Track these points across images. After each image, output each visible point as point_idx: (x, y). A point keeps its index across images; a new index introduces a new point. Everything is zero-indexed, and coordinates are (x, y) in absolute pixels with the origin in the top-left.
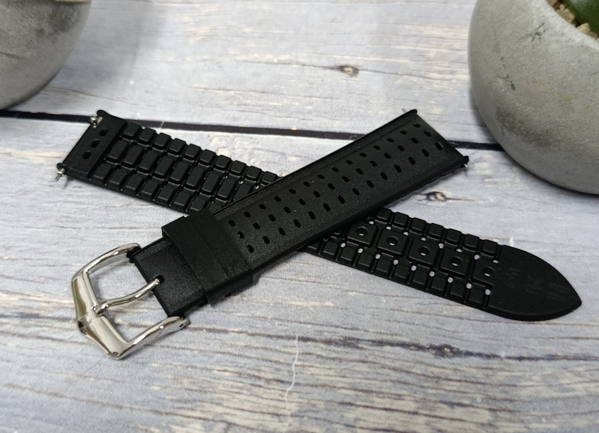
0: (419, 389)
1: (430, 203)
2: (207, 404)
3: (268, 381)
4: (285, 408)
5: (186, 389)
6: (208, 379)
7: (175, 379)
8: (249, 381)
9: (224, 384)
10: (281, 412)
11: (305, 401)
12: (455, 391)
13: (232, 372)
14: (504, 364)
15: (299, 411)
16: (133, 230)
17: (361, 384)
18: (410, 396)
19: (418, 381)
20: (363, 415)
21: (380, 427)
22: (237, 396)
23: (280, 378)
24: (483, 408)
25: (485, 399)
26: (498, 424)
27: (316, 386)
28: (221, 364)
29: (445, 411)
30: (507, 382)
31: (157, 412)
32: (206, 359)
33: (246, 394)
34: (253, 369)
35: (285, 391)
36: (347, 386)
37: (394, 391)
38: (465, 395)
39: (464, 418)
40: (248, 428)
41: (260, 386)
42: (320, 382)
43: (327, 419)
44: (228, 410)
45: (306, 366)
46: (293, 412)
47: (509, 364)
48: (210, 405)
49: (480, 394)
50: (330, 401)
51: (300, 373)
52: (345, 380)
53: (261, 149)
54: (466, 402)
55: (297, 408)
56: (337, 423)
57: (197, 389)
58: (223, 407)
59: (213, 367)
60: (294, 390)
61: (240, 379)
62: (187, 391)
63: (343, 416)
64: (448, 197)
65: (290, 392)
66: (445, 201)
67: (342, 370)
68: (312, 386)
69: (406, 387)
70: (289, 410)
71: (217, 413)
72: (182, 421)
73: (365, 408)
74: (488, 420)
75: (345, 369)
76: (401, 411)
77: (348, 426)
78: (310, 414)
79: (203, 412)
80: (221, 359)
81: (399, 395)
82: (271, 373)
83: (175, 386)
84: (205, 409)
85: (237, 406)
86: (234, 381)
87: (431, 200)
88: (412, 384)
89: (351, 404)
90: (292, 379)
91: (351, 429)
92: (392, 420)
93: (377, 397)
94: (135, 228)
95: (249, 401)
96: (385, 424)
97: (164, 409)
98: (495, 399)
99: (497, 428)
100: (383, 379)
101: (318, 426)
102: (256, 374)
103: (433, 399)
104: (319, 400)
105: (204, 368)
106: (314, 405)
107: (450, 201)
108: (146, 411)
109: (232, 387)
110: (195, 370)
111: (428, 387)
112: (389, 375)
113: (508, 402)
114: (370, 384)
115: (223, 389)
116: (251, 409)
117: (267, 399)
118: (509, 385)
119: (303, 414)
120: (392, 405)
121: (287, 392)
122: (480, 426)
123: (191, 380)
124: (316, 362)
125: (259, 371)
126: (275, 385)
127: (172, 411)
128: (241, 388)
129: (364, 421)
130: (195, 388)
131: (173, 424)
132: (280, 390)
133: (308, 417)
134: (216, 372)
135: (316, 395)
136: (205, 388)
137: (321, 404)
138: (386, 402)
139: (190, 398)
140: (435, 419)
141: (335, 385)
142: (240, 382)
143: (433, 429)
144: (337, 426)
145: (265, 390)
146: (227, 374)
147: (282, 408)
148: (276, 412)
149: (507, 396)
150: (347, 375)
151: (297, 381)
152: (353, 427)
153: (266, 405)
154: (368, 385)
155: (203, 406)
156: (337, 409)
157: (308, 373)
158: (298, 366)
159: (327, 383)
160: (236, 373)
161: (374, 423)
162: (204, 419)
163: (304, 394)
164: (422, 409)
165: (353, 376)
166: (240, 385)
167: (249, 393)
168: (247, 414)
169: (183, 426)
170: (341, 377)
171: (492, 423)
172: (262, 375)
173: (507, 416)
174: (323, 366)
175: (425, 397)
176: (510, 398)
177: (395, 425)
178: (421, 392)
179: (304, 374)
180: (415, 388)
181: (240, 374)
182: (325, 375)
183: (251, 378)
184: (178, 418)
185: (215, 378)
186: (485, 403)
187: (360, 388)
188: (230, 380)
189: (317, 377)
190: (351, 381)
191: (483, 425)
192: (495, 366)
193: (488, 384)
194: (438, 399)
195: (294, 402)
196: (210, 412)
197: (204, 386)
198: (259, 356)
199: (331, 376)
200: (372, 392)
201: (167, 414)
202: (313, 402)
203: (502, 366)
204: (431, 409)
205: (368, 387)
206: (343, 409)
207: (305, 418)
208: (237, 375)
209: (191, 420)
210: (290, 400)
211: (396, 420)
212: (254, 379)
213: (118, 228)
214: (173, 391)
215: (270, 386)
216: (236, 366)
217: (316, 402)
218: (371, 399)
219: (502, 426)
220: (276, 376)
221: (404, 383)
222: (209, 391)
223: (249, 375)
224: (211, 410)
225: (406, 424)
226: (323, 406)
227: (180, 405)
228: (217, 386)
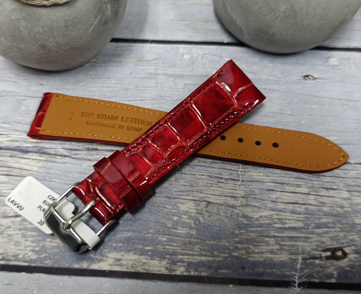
0: (309, 181)
1: (306, 81)
2: (195, 193)
3: (226, 180)
4: (237, 194)
5: (183, 185)
6: (194, 180)
7: (176, 180)
8: (216, 180)
9: (203, 182)
10: (236, 195)
11: (248, 189)
12: (328, 182)
13: (206, 176)
14: (353, 167)
15: (245, 195)
16: (142, 102)
17: (278, 180)
18: (304, 185)
19: (308, 177)
20: (280, 196)
21: (290, 201)
22: (211, 188)
23: (233, 178)
24: (343, 190)
25: (345, 185)
26: (352, 198)
27: (253, 182)
28: (200, 172)
29: (324, 192)
30: (355, 176)
31: (168, 197)
32: (191, 169)
33: (215, 187)
34: (218, 174)
35: (236, 185)
36: (270, 181)
37: (296, 183)
38: (334, 184)
39: (334, 196)
40: (219, 204)
41: (223, 183)
42: (255, 179)
43: (261, 198)
44: (207, 195)
45: (246, 171)
46: (242, 195)
47: (356, 167)
48: (197, 193)
49: (342, 183)
50: (261, 189)
51: (244, 175)
52: (269, 178)
53: (207, 54)
54: (335, 187)
55: (244, 193)
56: (267, 200)
57: (189, 185)
58: (204, 193)
59: (195, 173)
60: (241, 184)
61: (211, 179)
62: (183, 186)
63: (269, 197)
64: (315, 78)
65: (239, 185)
66: (314, 80)
67: (266, 173)
68: (251, 181)
69: (302, 180)
70: (239, 194)
71: (201, 197)
72: (183, 202)
73: (281, 192)
74: (347, 196)
75: (268, 172)
76: (300, 193)
77: (273, 201)
78: (251, 196)
79: (193, 196)
80: (199, 169)
81: (299, 185)
82: (228, 175)
83: (177, 184)
84: (194, 195)
85: (211, 193)
86: (208, 180)
87: (306, 80)
88: (305, 179)
89: (273, 190)
90: (240, 178)
91: (274, 203)
92: (296, 198)
93: (287, 186)
94: (143, 100)
95: (217, 190)
96: (292, 200)
97: (172, 196)
98: (350, 186)
99: (352, 200)
100: (289, 177)
101: (256, 202)
102: (220, 176)
103: (317, 186)
104: (256, 189)
105: (191, 174)
106: (253, 192)
107: (317, 80)
108: (163, 197)
109: (207, 183)
110: (186, 175)
111: (313, 180)
112: (292, 175)
113: (357, 187)
114: (283, 179)
115: (202, 184)
116: (219, 194)
117: (227, 189)
118: (357, 178)
119: (247, 196)
120: (295, 190)
121: (237, 185)
122: (343, 199)
123: (185, 180)
124: (252, 169)
125: (221, 174)
126: (230, 181)
127: (177, 196)
128: (212, 184)
129: (281, 199)
130: (187, 184)
131: (178, 203)
132: (233, 184)
133: (251, 197)
134: (197, 176)
135: (253, 186)
136: (193, 184)
137: (257, 191)
138: (292, 189)
139: (186, 190)
140: (319, 197)
141: (263, 181)
142: (211, 181)
143: (318, 202)
144: (267, 202)
145: (225, 184)
146: (204, 177)
147: (236, 194)
148: (233, 195)
149: (356, 184)
150: (269, 175)
151: (242, 179)
152: (276, 202)
153: (227, 192)
154: (281, 180)
155: (193, 194)
156: (266, 193)
157: (248, 175)
158: (242, 171)
159: (259, 180)
160: (208, 176)
161: (287, 200)
162: (195, 200)
163: (247, 186)
164: (312, 192)
165: (273, 176)
166: (212, 182)
167: (217, 186)
168: (217, 197)
169: (183, 204)
170: (266, 176)
171: (349, 198)
172: (223, 176)
173: (357, 194)
174: (256, 171)
175: (312, 185)
176: (358, 184)
177: (298, 200)
178: (310, 183)
179: (246, 175)
180: (307, 181)
181: (211, 177)
182: (258, 176)
183: (217, 179)
184: (181, 200)
185: (197, 179)
186: (344, 188)
187: (278, 182)
188: (206, 180)
189: (253, 177)
190: (272, 178)
191: (344, 199)
192: (349, 168)
193: (345, 178)
194: (319, 186)
195: (242, 190)
196: (197, 196)
197: (193, 183)
198: (220, 167)
199: (261, 176)
200: (283, 184)
201: (174, 198)
202: (252, 190)
203: (352, 168)
204: (316, 192)
205: (282, 181)
206: (269, 193)
207: (249, 198)
208: (209, 177)
209: (187, 201)
210: (240, 189)
211: (298, 198)
212: (218, 179)
213: (133, 101)
214: (176, 187)
215: (228, 182)
216: (208, 172)
217: (254, 190)
218: (284, 187)
219: (355, 199)
220: (230, 177)
221: (301, 178)
222: (195, 186)
223: (216, 177)
224: (198, 195)
225: (304, 200)
226: (258, 192)
227: (181, 194)
228: (199, 183)
